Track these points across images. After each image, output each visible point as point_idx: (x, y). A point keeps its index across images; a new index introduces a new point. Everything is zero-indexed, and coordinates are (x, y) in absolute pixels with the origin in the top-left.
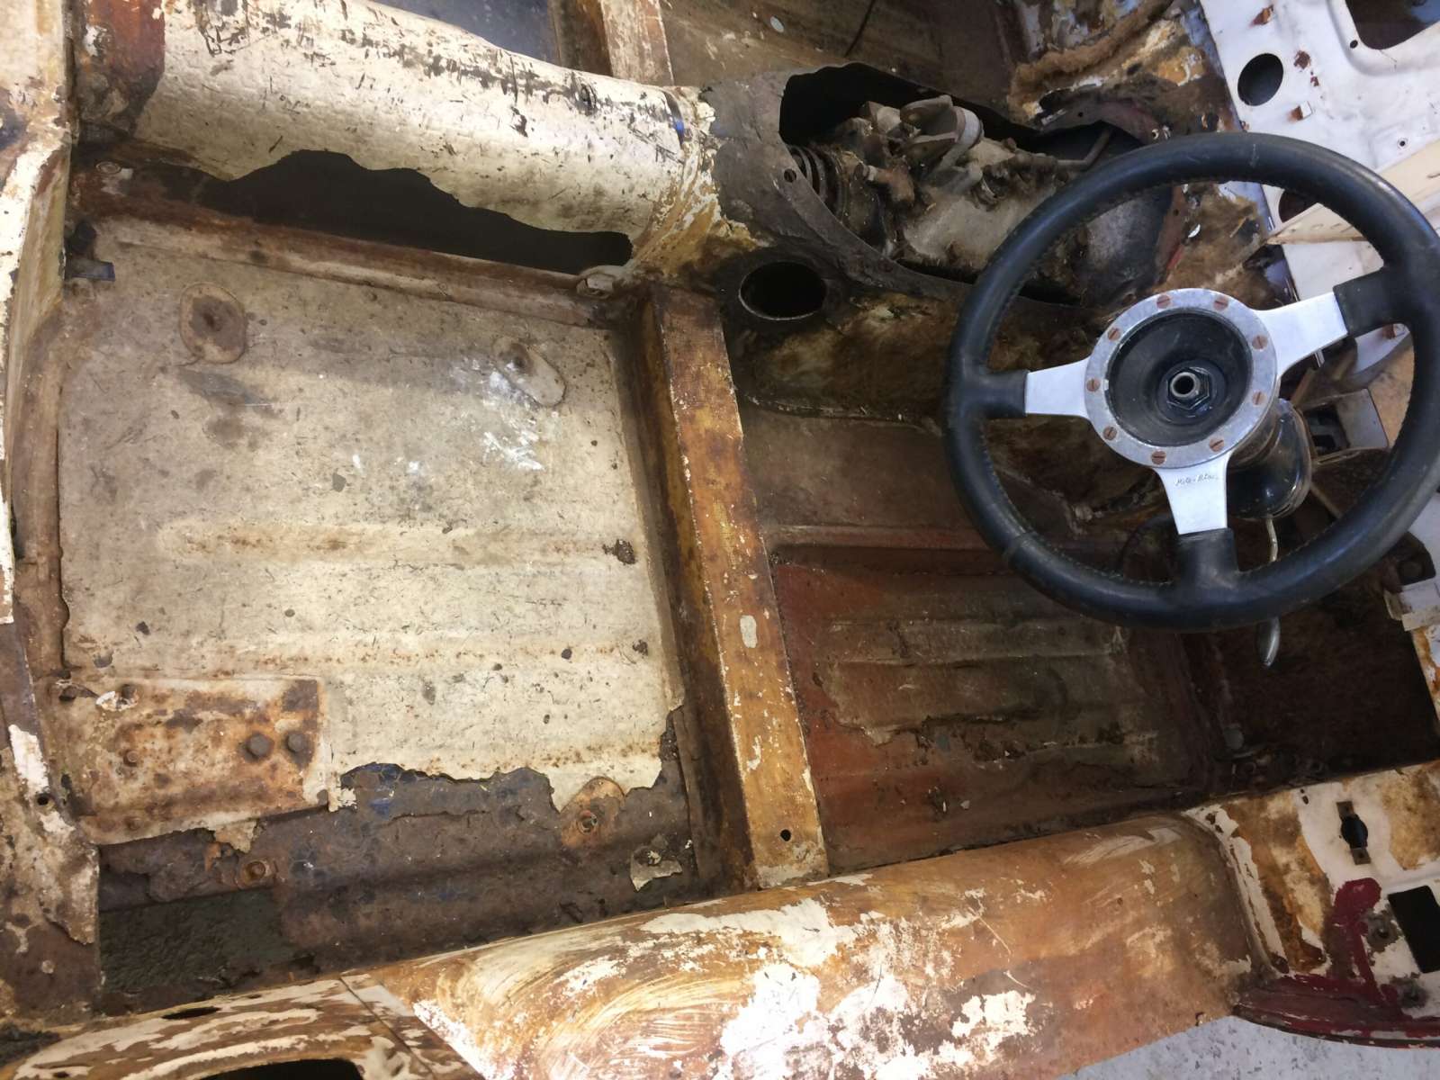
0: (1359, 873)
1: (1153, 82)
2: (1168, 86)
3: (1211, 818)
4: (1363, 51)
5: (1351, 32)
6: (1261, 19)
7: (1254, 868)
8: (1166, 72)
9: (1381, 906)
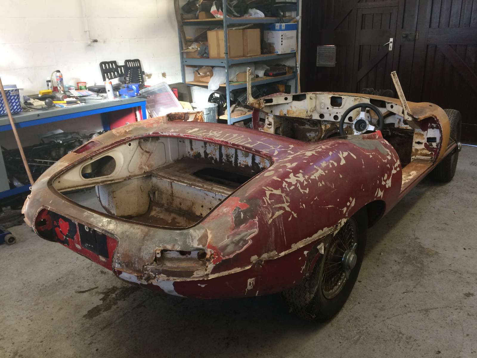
0: (423, 144)
1: (328, 129)
2: (329, 128)
3: (413, 159)
4: (340, 107)
5: (338, 108)
6: (330, 115)
7: (420, 156)
8: (327, 128)
9: (428, 143)
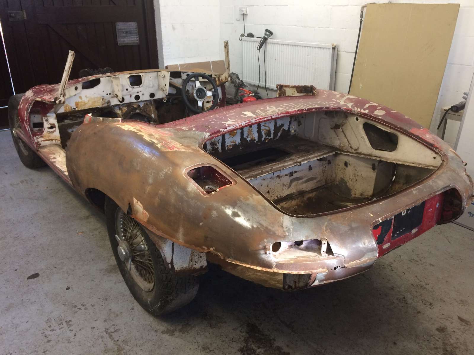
0: (211, 102)
8: (124, 111)
9: (214, 100)
